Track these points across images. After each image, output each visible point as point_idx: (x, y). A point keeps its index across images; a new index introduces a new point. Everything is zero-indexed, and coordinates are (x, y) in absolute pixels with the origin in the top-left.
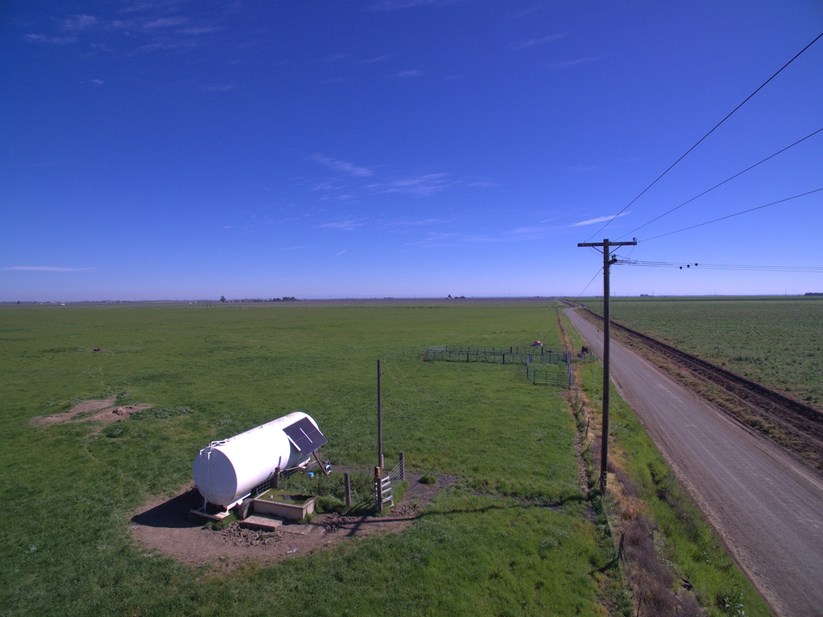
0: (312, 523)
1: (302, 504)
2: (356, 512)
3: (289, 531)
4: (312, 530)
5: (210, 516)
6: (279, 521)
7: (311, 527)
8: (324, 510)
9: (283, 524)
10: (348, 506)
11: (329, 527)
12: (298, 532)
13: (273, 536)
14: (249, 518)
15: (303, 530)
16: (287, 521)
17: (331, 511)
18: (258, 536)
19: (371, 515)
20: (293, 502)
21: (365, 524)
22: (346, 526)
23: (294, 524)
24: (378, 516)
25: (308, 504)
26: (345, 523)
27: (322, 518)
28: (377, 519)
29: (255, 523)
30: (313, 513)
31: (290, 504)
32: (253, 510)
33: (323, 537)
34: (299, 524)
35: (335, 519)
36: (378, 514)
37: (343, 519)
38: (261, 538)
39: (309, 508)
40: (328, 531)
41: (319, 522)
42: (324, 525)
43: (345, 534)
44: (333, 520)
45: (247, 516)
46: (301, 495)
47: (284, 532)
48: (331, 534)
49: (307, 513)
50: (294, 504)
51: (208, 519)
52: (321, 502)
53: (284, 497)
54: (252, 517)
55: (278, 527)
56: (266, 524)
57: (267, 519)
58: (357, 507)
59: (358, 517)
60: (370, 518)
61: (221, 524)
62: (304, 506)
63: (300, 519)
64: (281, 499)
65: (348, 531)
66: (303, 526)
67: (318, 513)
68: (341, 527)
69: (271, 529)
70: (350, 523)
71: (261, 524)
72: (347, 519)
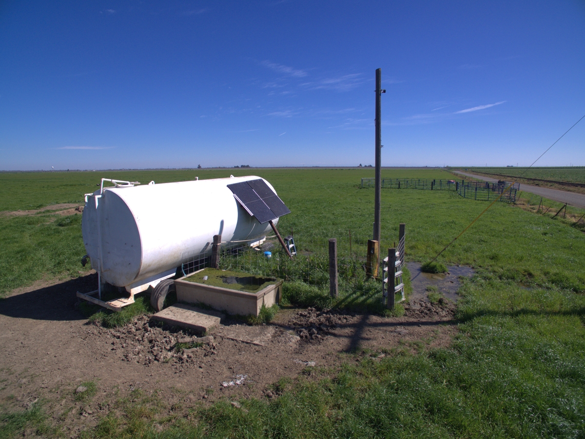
0: (273, 324)
1: (256, 289)
2: (349, 309)
3: (232, 336)
4: (274, 336)
5: (102, 304)
6: (215, 318)
7: (271, 331)
8: (292, 303)
9: (222, 322)
10: (333, 297)
11: (305, 332)
12: (247, 338)
13: (201, 345)
14: (165, 310)
15: (256, 335)
16: (229, 318)
17: (304, 305)
18: (173, 342)
19: (375, 314)
20: (240, 286)
21: (371, 329)
22: (337, 331)
23: (241, 323)
24: (388, 316)
25: (265, 290)
26: (334, 326)
27: (290, 316)
28: (386, 320)
29: (174, 318)
30: (273, 307)
31: (235, 289)
32: (174, 298)
33: (297, 352)
34: (250, 325)
35: (313, 319)
36: (388, 312)
37: (328, 319)
38: (177, 348)
39: (267, 298)
40: (305, 341)
41: (286, 322)
42: (296, 328)
43: (339, 348)
44: (311, 320)
45: (165, 307)
46: (254, 278)
47: (222, 338)
48: (313, 347)
49: (263, 306)
50: (242, 289)
51: (97, 308)
52: (286, 290)
53: (225, 279)
54: (171, 308)
55: (212, 328)
56: (190, 321)
57: (195, 313)
58: (349, 300)
59: (353, 316)
60: (375, 319)
61: (116, 317)
62: (259, 293)
63: (252, 315)
64: (221, 281)
65: (344, 342)
66: (257, 329)
67: (282, 307)
68: (328, 333)
69: (199, 331)
70: (343, 326)
71: (183, 321)
72: (335, 318)
